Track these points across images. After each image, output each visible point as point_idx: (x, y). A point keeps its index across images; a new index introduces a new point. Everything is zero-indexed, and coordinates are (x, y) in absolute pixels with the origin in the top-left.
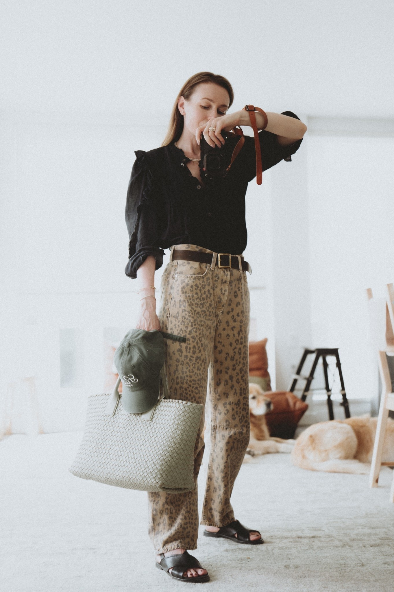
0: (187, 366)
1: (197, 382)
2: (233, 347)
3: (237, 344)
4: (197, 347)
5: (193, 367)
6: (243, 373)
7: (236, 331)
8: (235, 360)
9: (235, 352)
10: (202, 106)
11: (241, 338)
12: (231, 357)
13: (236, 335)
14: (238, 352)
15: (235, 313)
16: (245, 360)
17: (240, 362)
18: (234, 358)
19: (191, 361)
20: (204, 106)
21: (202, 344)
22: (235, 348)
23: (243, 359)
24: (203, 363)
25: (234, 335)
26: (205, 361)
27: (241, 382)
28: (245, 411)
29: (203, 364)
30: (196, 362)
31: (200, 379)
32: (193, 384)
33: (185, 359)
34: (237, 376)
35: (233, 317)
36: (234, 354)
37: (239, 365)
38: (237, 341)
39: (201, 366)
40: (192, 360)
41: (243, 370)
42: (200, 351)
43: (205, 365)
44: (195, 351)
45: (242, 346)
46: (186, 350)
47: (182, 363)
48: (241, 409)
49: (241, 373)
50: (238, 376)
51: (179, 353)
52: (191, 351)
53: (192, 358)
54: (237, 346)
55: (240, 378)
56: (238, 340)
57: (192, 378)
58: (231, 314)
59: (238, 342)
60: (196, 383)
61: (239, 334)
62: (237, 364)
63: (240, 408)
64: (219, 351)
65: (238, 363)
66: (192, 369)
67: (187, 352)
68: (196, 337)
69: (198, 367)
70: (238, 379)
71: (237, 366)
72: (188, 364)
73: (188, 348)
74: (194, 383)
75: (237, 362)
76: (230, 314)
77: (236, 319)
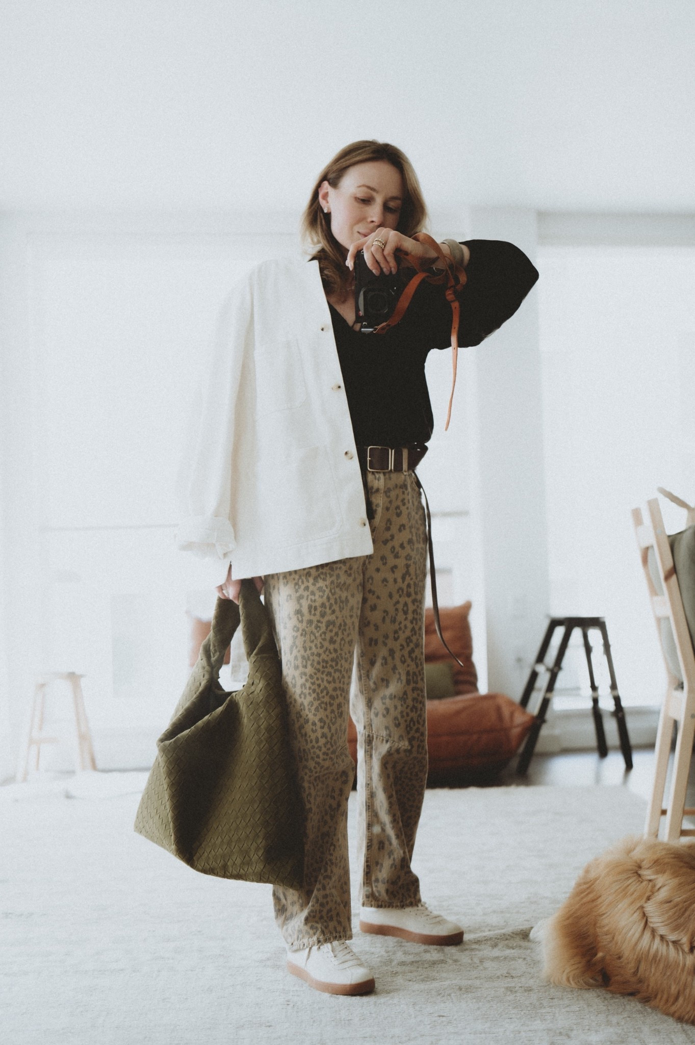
0: (313, 638)
1: (330, 663)
2: (394, 600)
3: (400, 596)
4: (327, 604)
5: (322, 639)
6: (412, 645)
7: (398, 574)
8: (397, 624)
9: (397, 610)
10: (359, 199)
11: (409, 586)
12: (392, 617)
13: (400, 580)
14: (403, 610)
15: (396, 543)
16: (416, 624)
17: (406, 627)
18: (395, 619)
19: (318, 629)
20: (362, 198)
21: (336, 599)
22: (398, 602)
23: (412, 622)
24: (341, 631)
25: (395, 581)
26: (342, 628)
27: (409, 661)
28: (416, 712)
29: (340, 633)
30: (327, 629)
31: (335, 657)
32: (323, 667)
33: (309, 625)
34: (401, 650)
35: (393, 550)
36: (397, 612)
37: (404, 632)
38: (400, 591)
39: (336, 637)
40: (319, 627)
41: (411, 641)
42: (334, 612)
43: (343, 634)
44: (325, 613)
45: (409, 600)
46: (310, 612)
47: (304, 632)
48: (409, 708)
49: (408, 645)
50: (403, 651)
51: (298, 617)
52: (318, 613)
53: (319, 624)
54: (400, 600)
55: (406, 655)
56: (401, 589)
57: (321, 657)
58: (390, 545)
59: (403, 591)
60: (328, 665)
61: (403, 578)
62: (400, 629)
63: (408, 706)
64: (371, 606)
65: (403, 628)
66: (321, 643)
67: (310, 614)
68: (324, 588)
69: (331, 638)
70: (403, 656)
71: (400, 632)
72: (314, 635)
73: (313, 607)
74: (325, 665)
75: (401, 626)
76: (388, 544)
77: (398, 553)
